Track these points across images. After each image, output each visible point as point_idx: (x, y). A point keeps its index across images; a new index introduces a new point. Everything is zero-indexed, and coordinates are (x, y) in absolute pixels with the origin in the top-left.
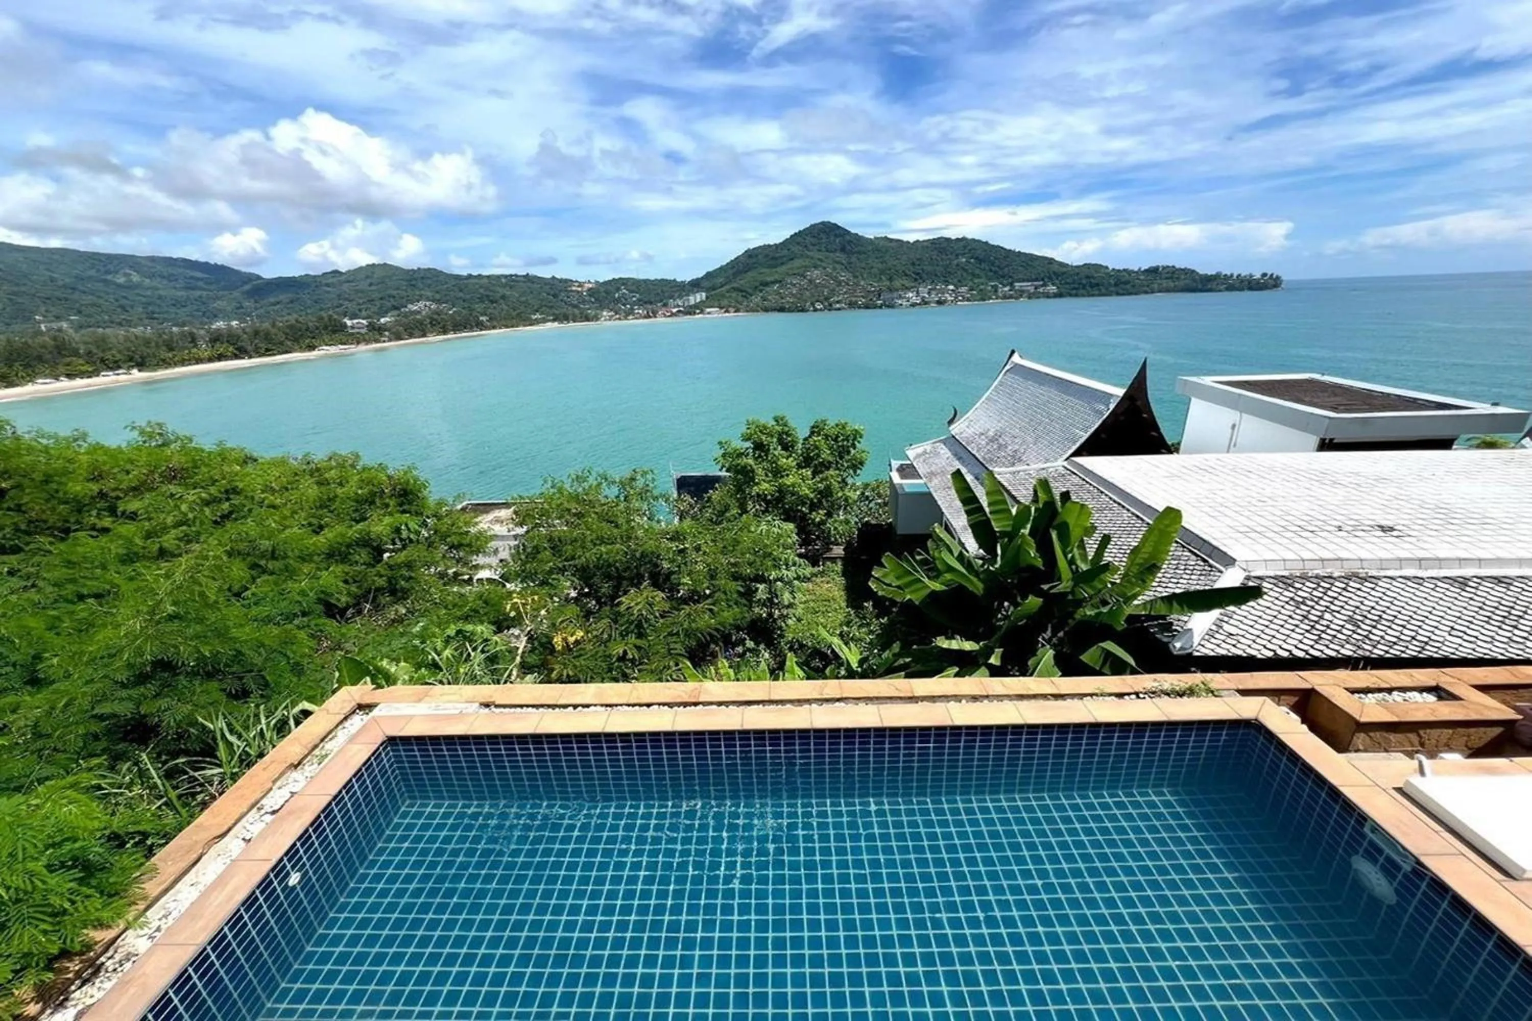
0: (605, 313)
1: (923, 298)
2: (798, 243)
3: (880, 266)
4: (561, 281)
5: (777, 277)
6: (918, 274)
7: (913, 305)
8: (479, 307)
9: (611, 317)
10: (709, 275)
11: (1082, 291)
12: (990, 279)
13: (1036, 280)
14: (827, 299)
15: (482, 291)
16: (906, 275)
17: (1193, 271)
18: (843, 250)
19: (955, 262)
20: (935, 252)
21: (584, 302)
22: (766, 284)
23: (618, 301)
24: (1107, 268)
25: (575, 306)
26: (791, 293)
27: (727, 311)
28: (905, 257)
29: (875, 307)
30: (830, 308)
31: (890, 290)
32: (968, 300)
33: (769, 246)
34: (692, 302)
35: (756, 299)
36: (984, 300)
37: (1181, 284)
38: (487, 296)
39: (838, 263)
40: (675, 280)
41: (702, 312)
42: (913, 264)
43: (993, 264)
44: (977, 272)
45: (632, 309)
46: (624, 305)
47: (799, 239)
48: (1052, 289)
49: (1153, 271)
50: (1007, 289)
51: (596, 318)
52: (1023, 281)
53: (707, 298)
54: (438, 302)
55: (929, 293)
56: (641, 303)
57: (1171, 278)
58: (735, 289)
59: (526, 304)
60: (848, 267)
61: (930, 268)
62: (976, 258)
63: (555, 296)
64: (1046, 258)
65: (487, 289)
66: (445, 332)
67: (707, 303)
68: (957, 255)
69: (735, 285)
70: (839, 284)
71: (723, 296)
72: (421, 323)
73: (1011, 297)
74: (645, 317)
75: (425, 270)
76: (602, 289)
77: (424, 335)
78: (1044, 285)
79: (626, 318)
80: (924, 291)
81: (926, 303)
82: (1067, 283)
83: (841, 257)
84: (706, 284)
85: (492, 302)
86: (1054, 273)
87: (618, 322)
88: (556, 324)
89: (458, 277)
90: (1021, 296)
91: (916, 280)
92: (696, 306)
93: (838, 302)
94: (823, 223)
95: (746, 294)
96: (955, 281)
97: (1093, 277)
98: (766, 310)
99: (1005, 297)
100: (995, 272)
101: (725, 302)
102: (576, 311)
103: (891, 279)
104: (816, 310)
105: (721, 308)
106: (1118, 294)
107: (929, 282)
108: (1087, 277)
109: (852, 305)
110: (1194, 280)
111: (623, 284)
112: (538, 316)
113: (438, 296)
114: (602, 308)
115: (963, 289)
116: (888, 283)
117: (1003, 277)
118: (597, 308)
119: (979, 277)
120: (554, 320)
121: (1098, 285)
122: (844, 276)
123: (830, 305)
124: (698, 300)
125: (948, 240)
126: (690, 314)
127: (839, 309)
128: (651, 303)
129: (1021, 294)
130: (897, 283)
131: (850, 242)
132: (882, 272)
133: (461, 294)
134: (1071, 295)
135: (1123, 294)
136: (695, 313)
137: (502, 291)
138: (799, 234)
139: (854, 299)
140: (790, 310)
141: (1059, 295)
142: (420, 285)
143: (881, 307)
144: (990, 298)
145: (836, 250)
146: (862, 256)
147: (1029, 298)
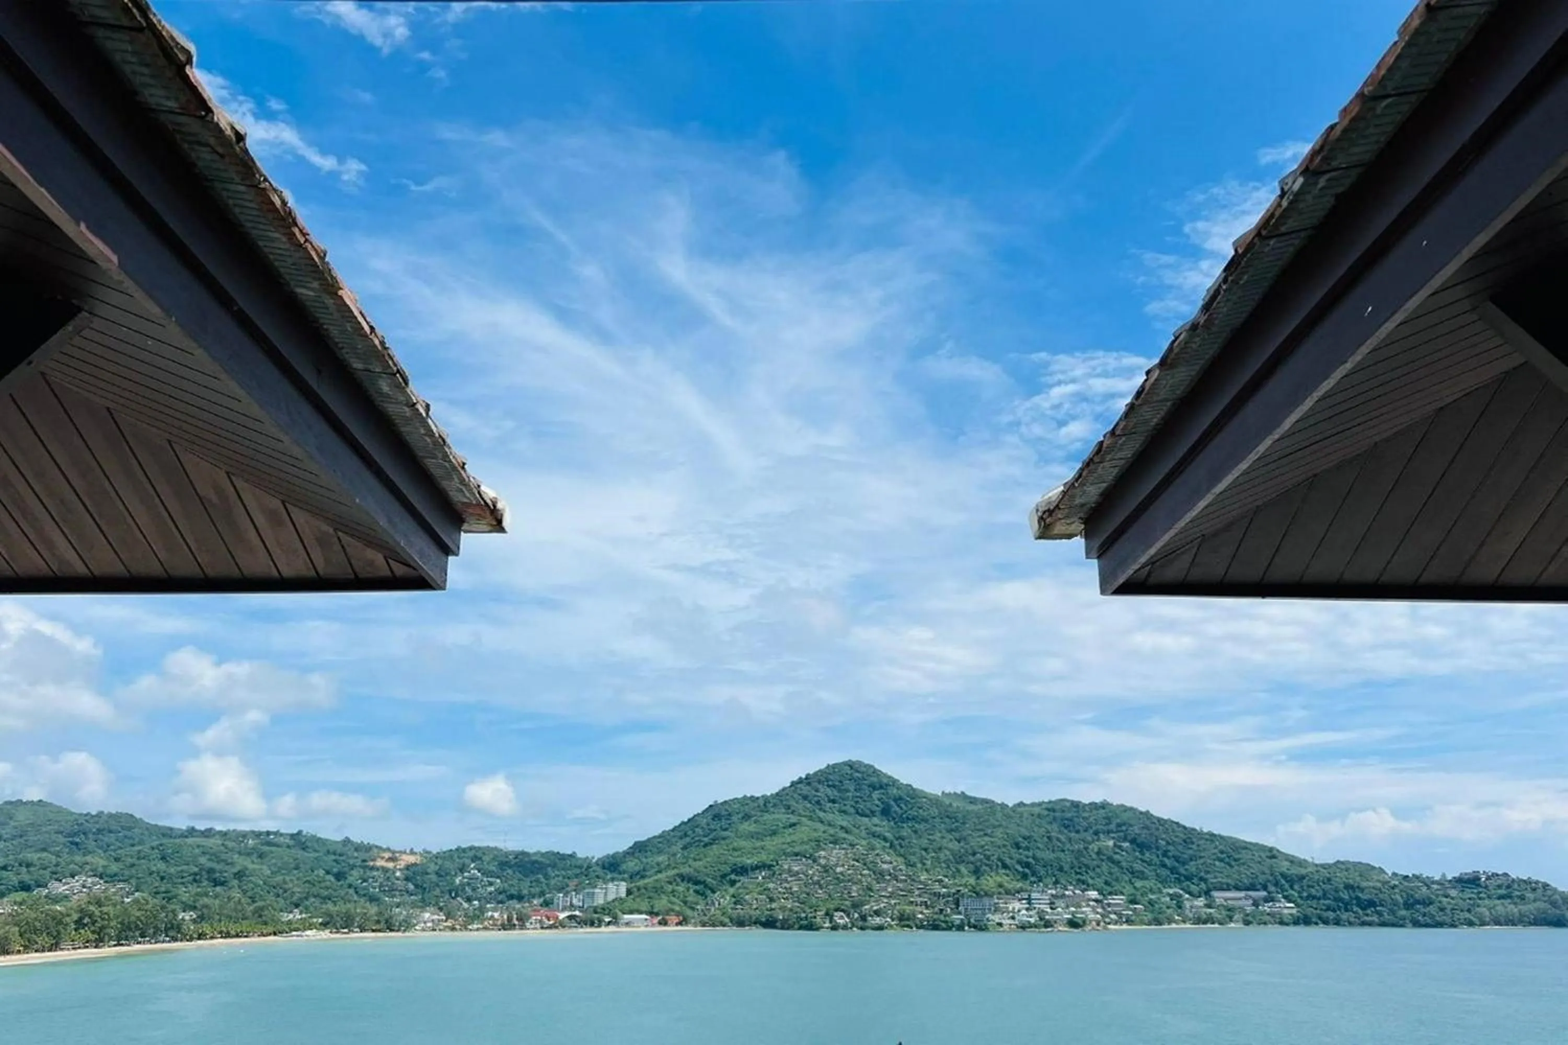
0: (427, 915)
1: (1041, 915)
2: (805, 798)
3: (955, 846)
4: (359, 848)
5: (764, 857)
6: (1027, 865)
7: (1023, 927)
8: (185, 893)
9: (436, 923)
10: (639, 848)
11: (1345, 916)
12: (1164, 882)
13: (1252, 887)
14: (855, 906)
15: (203, 860)
16: (1005, 866)
17: (1546, 886)
18: (886, 812)
19: (1094, 847)
20: (1055, 826)
21: (391, 891)
22: (743, 870)
23: (455, 892)
24: (1381, 871)
25: (373, 899)
26: (789, 890)
27: (663, 923)
28: (999, 833)
29: (949, 927)
30: (862, 923)
31: (977, 894)
32: (1129, 921)
33: (753, 799)
34: (600, 901)
35: (723, 899)
36: (1159, 923)
37: (1527, 909)
38: (211, 871)
39: (874, 835)
40: (572, 856)
41: (615, 921)
42: (1017, 846)
43: (1165, 854)
44: (1138, 866)
45: (482, 910)
46: (469, 900)
47: (806, 790)
48: (1287, 908)
49: (1469, 882)
50: (1201, 902)
51: (407, 925)
52: (1228, 888)
53: (629, 892)
54: (110, 878)
55: (1052, 906)
56: (505, 897)
57: (1508, 896)
58: (683, 877)
59: (279, 891)
60: (896, 845)
61: (1048, 855)
62: (1133, 841)
63: (339, 876)
64: (1262, 848)
65: (215, 857)
66: (98, 942)
67: (629, 904)
68: (1096, 833)
69: (685, 870)
70: (880, 875)
71: (658, 890)
72: (58, 920)
73: (1209, 920)
74: (504, 927)
75: (111, 816)
76: (432, 868)
77: (55, 947)
78: (1269, 899)
79: (465, 927)
80: (1041, 898)
81: (1048, 924)
82: (1311, 897)
83: (883, 826)
84: (632, 865)
85: (216, 883)
86: (1283, 875)
87: (449, 934)
88: (325, 934)
89: (168, 833)
90: (1231, 919)
91: (1024, 877)
92: (606, 909)
93: (877, 913)
94: (850, 765)
95: (703, 887)
96: (1099, 882)
97: (1362, 890)
98: (740, 923)
99: (1199, 921)
100: (1173, 870)
101: (662, 903)
102: (373, 910)
103: (977, 872)
104: (834, 928)
105: (652, 913)
106: (1416, 924)
107: (1050, 880)
108: (1348, 887)
109: (905, 921)
110: (1554, 904)
111: (475, 859)
112: (296, 915)
113: (114, 868)
114: (424, 905)
115: (1118, 899)
116: (972, 881)
117: (1189, 878)
118: (414, 905)
119: (1142, 876)
120: (324, 925)
121: (1371, 904)
122: (888, 861)
123: (863, 918)
124: (611, 897)
125: (1076, 805)
126: (592, 924)
127: (880, 928)
128: (520, 898)
129: (1230, 914)
130: (989, 882)
131: (898, 800)
132: (959, 859)
133: (161, 866)
134: (1326, 922)
135: (1427, 925)
136: (600, 923)
137: (242, 862)
138: (807, 780)
139: (908, 909)
140: (785, 925)
141: (1304, 920)
142: (91, 844)
143: (960, 928)
144: (1170, 921)
145: (873, 813)
146: (921, 827)
147: (1247, 923)
